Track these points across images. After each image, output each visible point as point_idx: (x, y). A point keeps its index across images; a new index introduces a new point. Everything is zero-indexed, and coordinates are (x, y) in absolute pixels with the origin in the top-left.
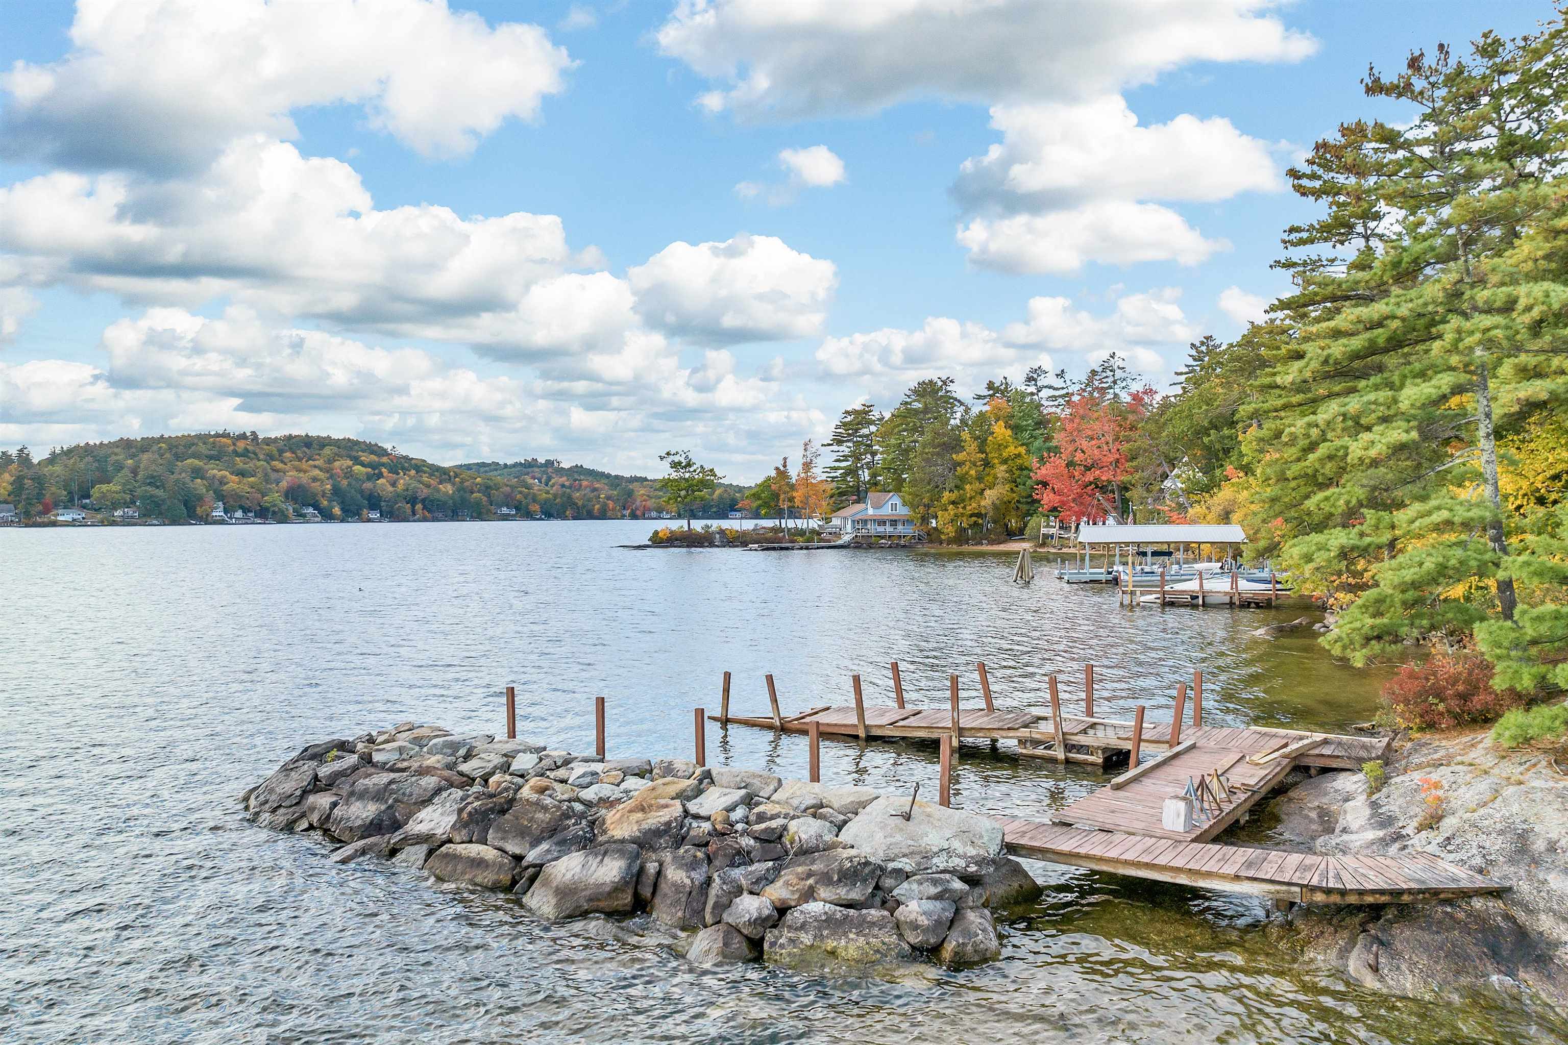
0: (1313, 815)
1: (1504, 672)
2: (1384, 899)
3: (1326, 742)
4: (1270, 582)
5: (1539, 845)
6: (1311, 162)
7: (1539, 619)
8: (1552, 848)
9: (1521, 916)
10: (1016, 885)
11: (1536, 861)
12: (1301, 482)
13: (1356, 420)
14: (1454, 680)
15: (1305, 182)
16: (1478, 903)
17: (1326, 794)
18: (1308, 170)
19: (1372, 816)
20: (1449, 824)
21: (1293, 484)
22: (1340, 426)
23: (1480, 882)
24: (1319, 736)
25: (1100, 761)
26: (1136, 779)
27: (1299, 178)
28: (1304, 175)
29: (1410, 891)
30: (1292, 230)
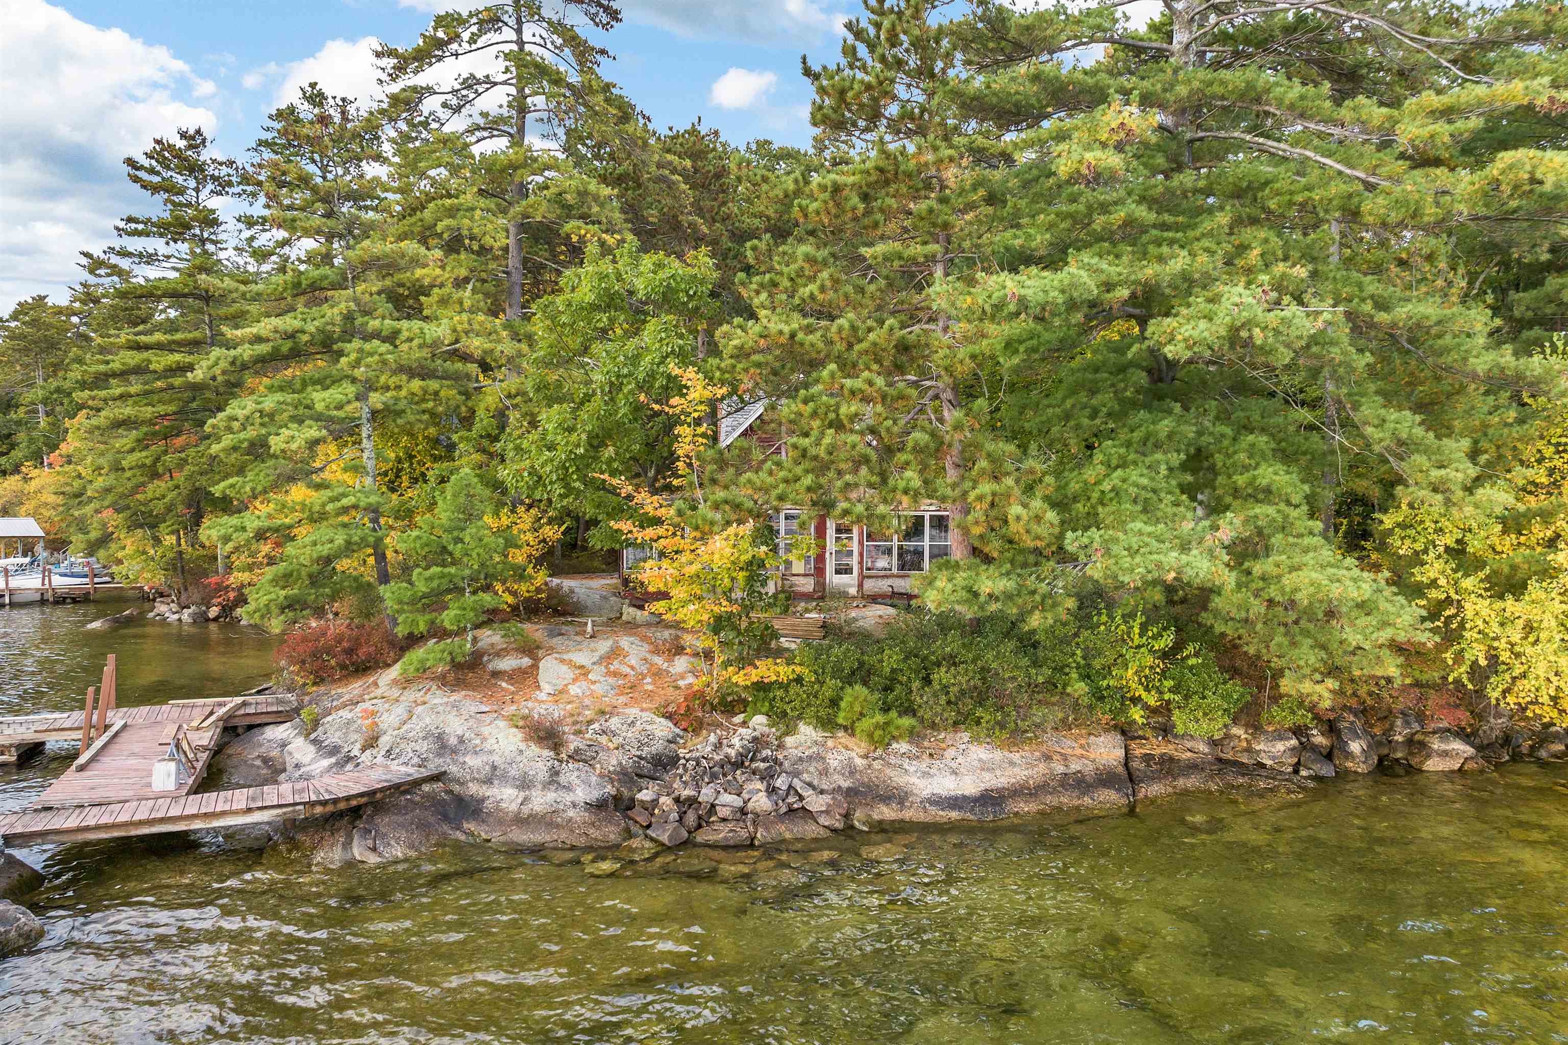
0: (258, 762)
1: (405, 622)
2: (363, 800)
3: (244, 704)
4: (86, 576)
5: (453, 741)
6: (149, 156)
7: (430, 579)
8: (461, 740)
9: (457, 788)
10: (16, 876)
11: (454, 751)
12: (138, 472)
13: (271, 416)
14: (339, 640)
15: (142, 174)
16: (426, 788)
17: (261, 745)
18: (146, 162)
19: (319, 750)
20: (385, 741)
21: (128, 474)
22: (258, 421)
23: (424, 773)
24: (239, 700)
25: (14, 759)
26: (93, 759)
27: (137, 169)
28: (142, 168)
29: (381, 790)
30: (130, 220)
